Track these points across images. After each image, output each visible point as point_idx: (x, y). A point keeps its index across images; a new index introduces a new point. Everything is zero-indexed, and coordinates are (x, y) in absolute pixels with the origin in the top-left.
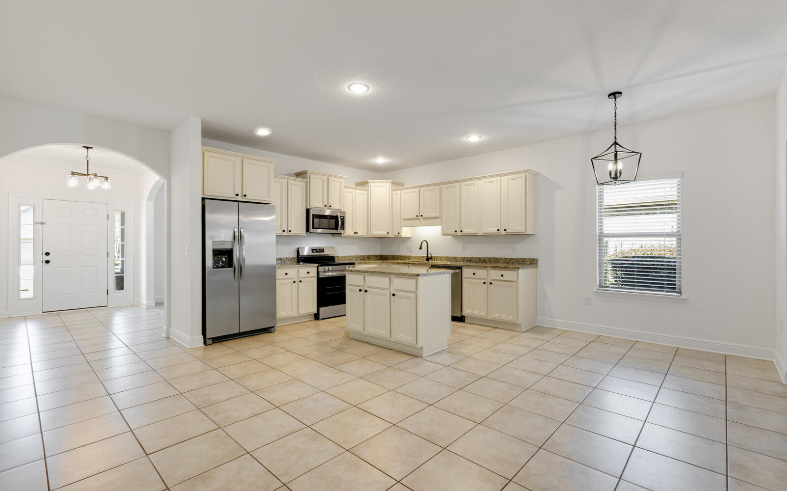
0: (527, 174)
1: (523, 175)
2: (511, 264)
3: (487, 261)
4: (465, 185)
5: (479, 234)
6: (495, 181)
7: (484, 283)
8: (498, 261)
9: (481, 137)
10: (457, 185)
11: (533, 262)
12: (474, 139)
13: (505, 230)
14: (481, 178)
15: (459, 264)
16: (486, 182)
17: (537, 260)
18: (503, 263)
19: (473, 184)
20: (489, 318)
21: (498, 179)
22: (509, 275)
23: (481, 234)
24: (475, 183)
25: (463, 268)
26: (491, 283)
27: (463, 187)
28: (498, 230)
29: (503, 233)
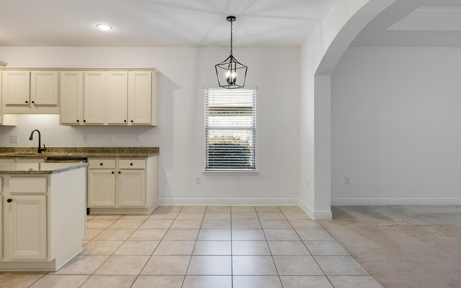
0: (153, 72)
1: (149, 72)
2: (135, 153)
3: (111, 150)
4: (90, 75)
5: (104, 125)
6: (123, 75)
7: (113, 173)
8: (122, 151)
9: (112, 28)
10: (80, 73)
11: (155, 151)
12: (104, 28)
13: (132, 121)
14: (106, 70)
15: (83, 155)
16: (113, 75)
17: (159, 148)
18: (127, 152)
19: (99, 75)
20: (117, 207)
21: (126, 72)
22: (138, 163)
23: (107, 125)
24: (101, 74)
25: (88, 158)
26: (119, 173)
27: (87, 76)
28: (125, 121)
29: (130, 124)
